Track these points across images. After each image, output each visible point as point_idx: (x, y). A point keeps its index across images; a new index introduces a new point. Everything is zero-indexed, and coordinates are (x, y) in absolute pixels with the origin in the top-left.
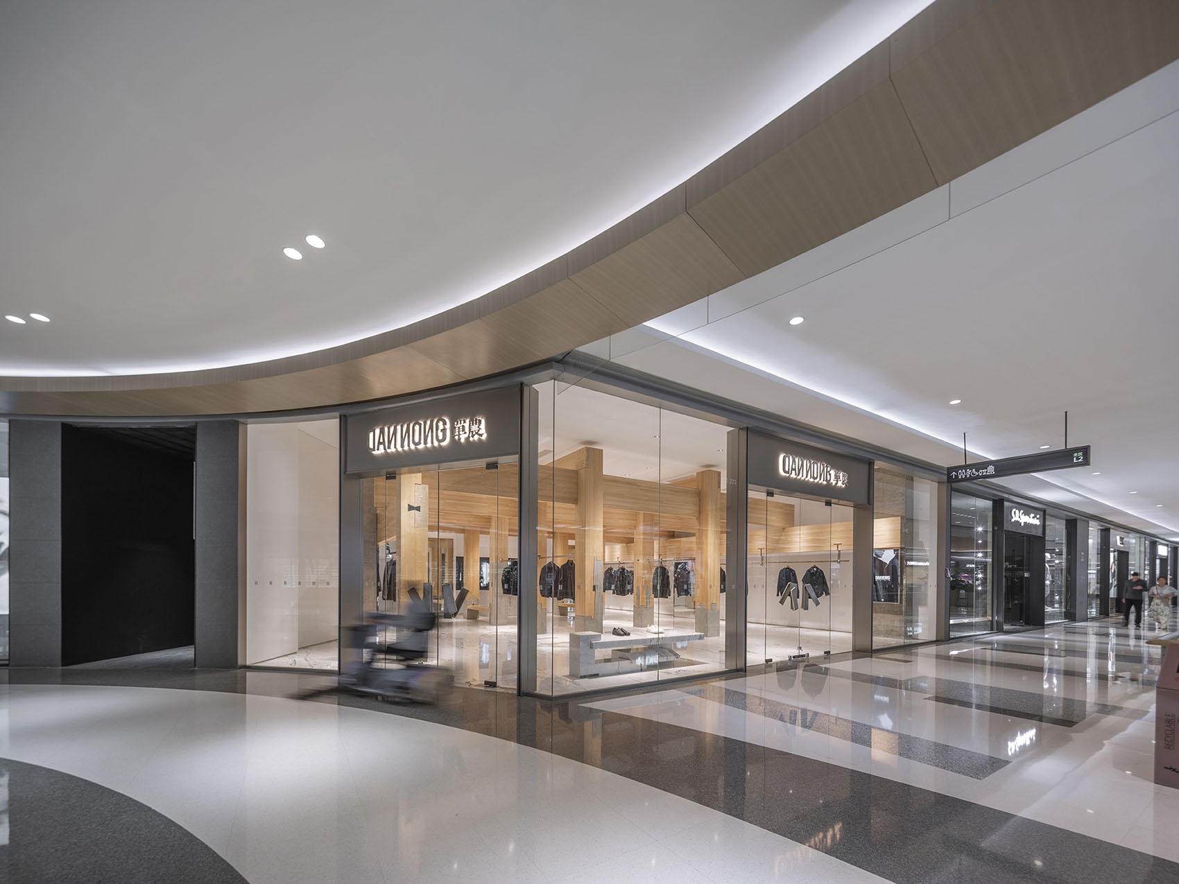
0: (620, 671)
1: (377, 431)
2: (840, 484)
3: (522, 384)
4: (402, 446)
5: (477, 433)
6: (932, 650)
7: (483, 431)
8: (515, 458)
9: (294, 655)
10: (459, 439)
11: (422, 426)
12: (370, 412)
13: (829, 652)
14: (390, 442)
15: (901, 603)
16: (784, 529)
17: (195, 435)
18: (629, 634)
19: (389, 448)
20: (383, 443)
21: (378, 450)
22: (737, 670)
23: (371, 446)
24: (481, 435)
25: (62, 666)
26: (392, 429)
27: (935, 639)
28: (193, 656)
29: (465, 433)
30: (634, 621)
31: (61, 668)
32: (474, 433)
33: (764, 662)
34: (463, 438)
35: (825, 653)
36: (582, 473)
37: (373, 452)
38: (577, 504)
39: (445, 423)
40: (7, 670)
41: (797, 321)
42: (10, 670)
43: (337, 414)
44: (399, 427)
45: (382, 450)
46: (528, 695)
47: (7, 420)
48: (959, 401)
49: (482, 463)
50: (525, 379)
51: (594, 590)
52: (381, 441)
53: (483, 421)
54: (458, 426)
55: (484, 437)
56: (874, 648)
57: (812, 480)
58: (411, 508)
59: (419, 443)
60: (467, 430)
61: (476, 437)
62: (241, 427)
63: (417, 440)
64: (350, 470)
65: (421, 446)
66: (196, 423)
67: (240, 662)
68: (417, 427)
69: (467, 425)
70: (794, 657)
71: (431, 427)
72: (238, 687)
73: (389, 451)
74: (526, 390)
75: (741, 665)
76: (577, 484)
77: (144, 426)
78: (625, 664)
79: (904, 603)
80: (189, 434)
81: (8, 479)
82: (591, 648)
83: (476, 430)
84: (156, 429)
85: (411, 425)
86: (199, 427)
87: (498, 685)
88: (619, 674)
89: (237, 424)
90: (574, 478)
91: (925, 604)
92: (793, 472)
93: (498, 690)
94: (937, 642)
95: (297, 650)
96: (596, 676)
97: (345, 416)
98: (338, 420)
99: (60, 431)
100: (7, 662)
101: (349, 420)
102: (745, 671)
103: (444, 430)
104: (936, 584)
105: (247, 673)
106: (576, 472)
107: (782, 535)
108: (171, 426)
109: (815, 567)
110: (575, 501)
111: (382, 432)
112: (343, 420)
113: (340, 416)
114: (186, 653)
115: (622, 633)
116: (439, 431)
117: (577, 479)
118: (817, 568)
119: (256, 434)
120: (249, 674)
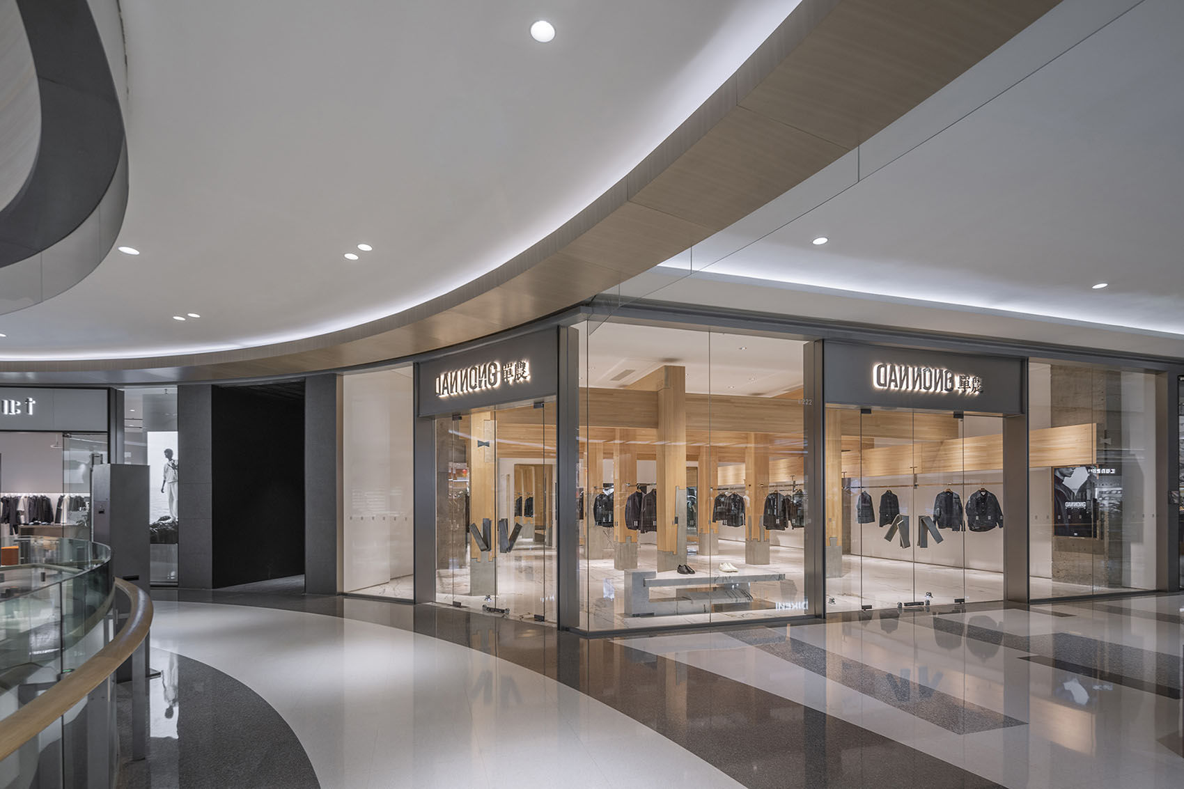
0: (679, 611)
1: (442, 377)
2: (969, 391)
3: (558, 327)
4: (462, 390)
5: (522, 376)
6: (1150, 603)
7: (527, 373)
8: (555, 398)
9: (386, 585)
10: (508, 382)
11: (478, 371)
12: (437, 359)
13: (963, 600)
14: (452, 386)
15: (1102, 538)
16: (942, 443)
17: (304, 387)
18: (693, 572)
19: (452, 392)
20: (447, 388)
21: (443, 394)
22: (817, 616)
23: (438, 391)
24: (525, 378)
25: (213, 588)
26: (454, 374)
27: (1155, 588)
28: (304, 583)
29: (512, 376)
30: (746, 558)
31: (212, 590)
32: (519, 376)
33: (861, 609)
34: (511, 380)
35: (956, 601)
36: (662, 393)
37: (440, 396)
38: (657, 428)
39: (496, 368)
40: (177, 591)
41: (820, 241)
42: (179, 590)
43: (411, 363)
44: (459, 373)
45: (446, 394)
46: (567, 629)
47: (176, 386)
48: (1106, 285)
49: (529, 403)
50: (562, 322)
51: (676, 522)
52: (446, 386)
53: (527, 365)
54: (507, 369)
55: (528, 379)
56: (1031, 598)
57: (925, 391)
58: (480, 444)
59: (475, 387)
60: (514, 373)
61: (522, 379)
62: (338, 379)
63: (473, 384)
64: (422, 414)
65: (477, 389)
66: (305, 377)
67: (338, 590)
68: (473, 372)
69: (513, 368)
70: (906, 605)
71: (485, 371)
72: (337, 612)
73: (452, 394)
74: (563, 332)
75: (819, 611)
76: (657, 406)
77: (268, 383)
78: (685, 605)
79: (1106, 539)
80: (301, 385)
81: (177, 432)
82: (644, 586)
83: (522, 372)
84: (278, 385)
85: (469, 370)
86: (307, 381)
87: (545, 619)
88: (678, 614)
89: (335, 375)
90: (652, 400)
91: (1139, 540)
92: (893, 384)
93: (546, 624)
94: (1158, 592)
95: (389, 580)
96: (651, 615)
97: (418, 364)
98: (412, 367)
99: (210, 392)
100: (177, 584)
101: (421, 365)
102: (824, 618)
103: (495, 375)
104: (1154, 513)
105: (345, 600)
106: (656, 393)
107: (939, 451)
108: (288, 381)
109: (983, 490)
110: (656, 425)
111: (446, 378)
112: (417, 367)
113: (414, 364)
114: (298, 581)
115: (686, 571)
116: (491, 375)
117: (657, 400)
118: (986, 491)
119: (351, 383)
120: (346, 600)
